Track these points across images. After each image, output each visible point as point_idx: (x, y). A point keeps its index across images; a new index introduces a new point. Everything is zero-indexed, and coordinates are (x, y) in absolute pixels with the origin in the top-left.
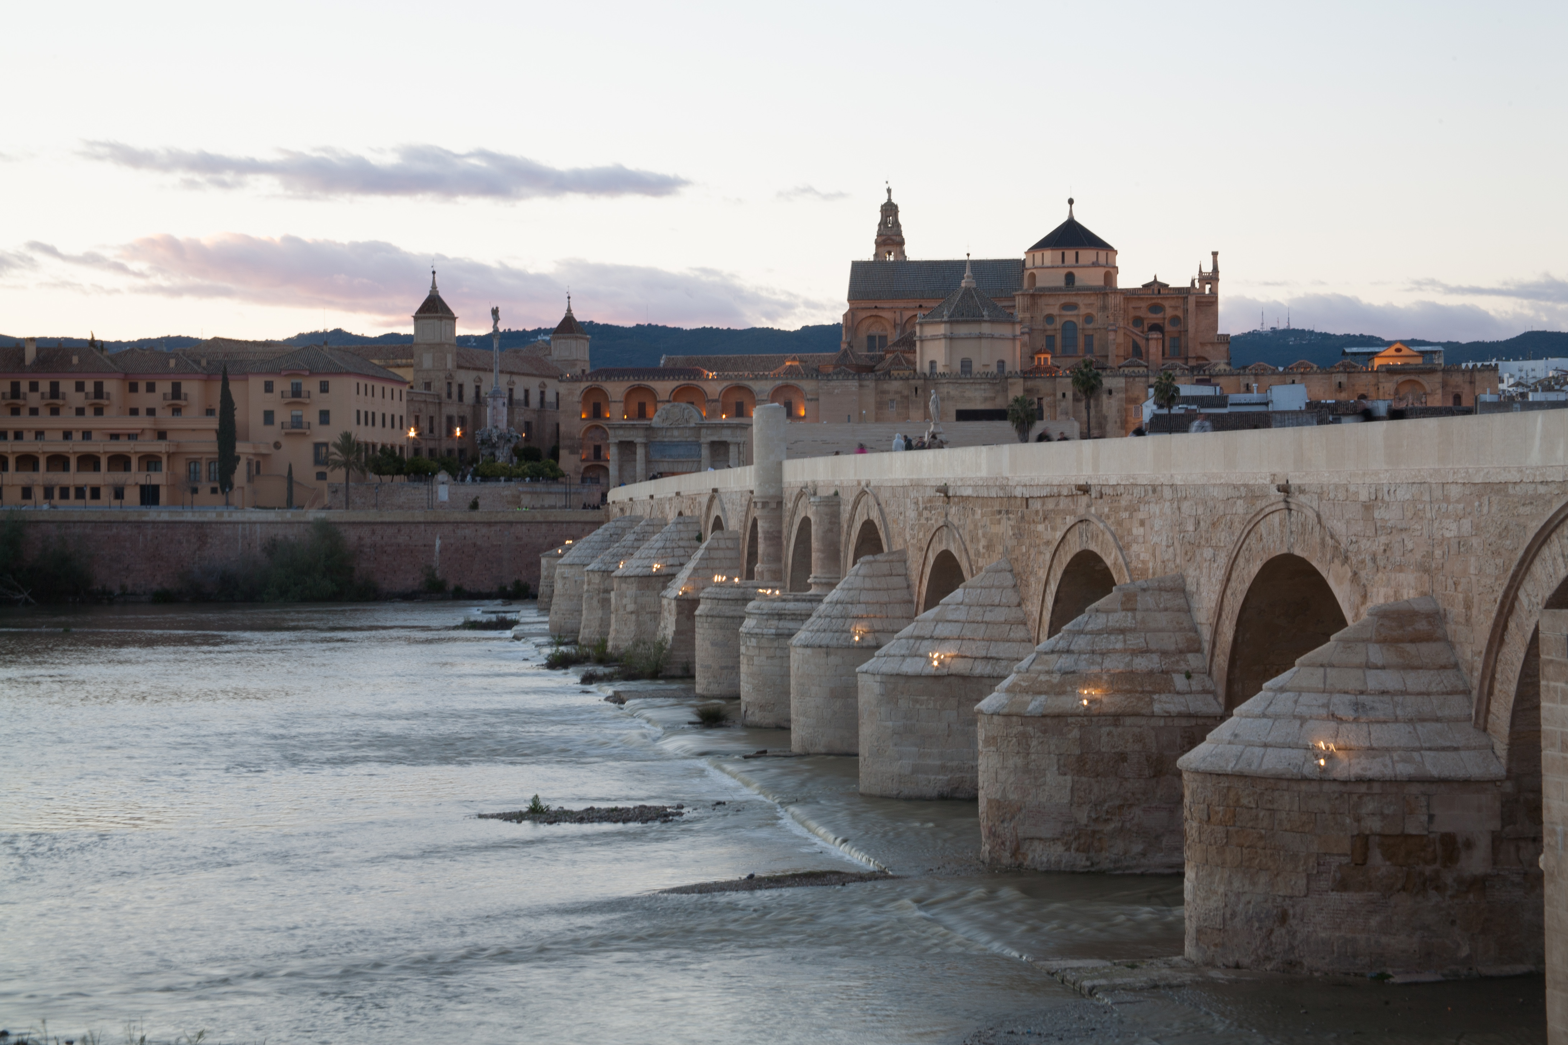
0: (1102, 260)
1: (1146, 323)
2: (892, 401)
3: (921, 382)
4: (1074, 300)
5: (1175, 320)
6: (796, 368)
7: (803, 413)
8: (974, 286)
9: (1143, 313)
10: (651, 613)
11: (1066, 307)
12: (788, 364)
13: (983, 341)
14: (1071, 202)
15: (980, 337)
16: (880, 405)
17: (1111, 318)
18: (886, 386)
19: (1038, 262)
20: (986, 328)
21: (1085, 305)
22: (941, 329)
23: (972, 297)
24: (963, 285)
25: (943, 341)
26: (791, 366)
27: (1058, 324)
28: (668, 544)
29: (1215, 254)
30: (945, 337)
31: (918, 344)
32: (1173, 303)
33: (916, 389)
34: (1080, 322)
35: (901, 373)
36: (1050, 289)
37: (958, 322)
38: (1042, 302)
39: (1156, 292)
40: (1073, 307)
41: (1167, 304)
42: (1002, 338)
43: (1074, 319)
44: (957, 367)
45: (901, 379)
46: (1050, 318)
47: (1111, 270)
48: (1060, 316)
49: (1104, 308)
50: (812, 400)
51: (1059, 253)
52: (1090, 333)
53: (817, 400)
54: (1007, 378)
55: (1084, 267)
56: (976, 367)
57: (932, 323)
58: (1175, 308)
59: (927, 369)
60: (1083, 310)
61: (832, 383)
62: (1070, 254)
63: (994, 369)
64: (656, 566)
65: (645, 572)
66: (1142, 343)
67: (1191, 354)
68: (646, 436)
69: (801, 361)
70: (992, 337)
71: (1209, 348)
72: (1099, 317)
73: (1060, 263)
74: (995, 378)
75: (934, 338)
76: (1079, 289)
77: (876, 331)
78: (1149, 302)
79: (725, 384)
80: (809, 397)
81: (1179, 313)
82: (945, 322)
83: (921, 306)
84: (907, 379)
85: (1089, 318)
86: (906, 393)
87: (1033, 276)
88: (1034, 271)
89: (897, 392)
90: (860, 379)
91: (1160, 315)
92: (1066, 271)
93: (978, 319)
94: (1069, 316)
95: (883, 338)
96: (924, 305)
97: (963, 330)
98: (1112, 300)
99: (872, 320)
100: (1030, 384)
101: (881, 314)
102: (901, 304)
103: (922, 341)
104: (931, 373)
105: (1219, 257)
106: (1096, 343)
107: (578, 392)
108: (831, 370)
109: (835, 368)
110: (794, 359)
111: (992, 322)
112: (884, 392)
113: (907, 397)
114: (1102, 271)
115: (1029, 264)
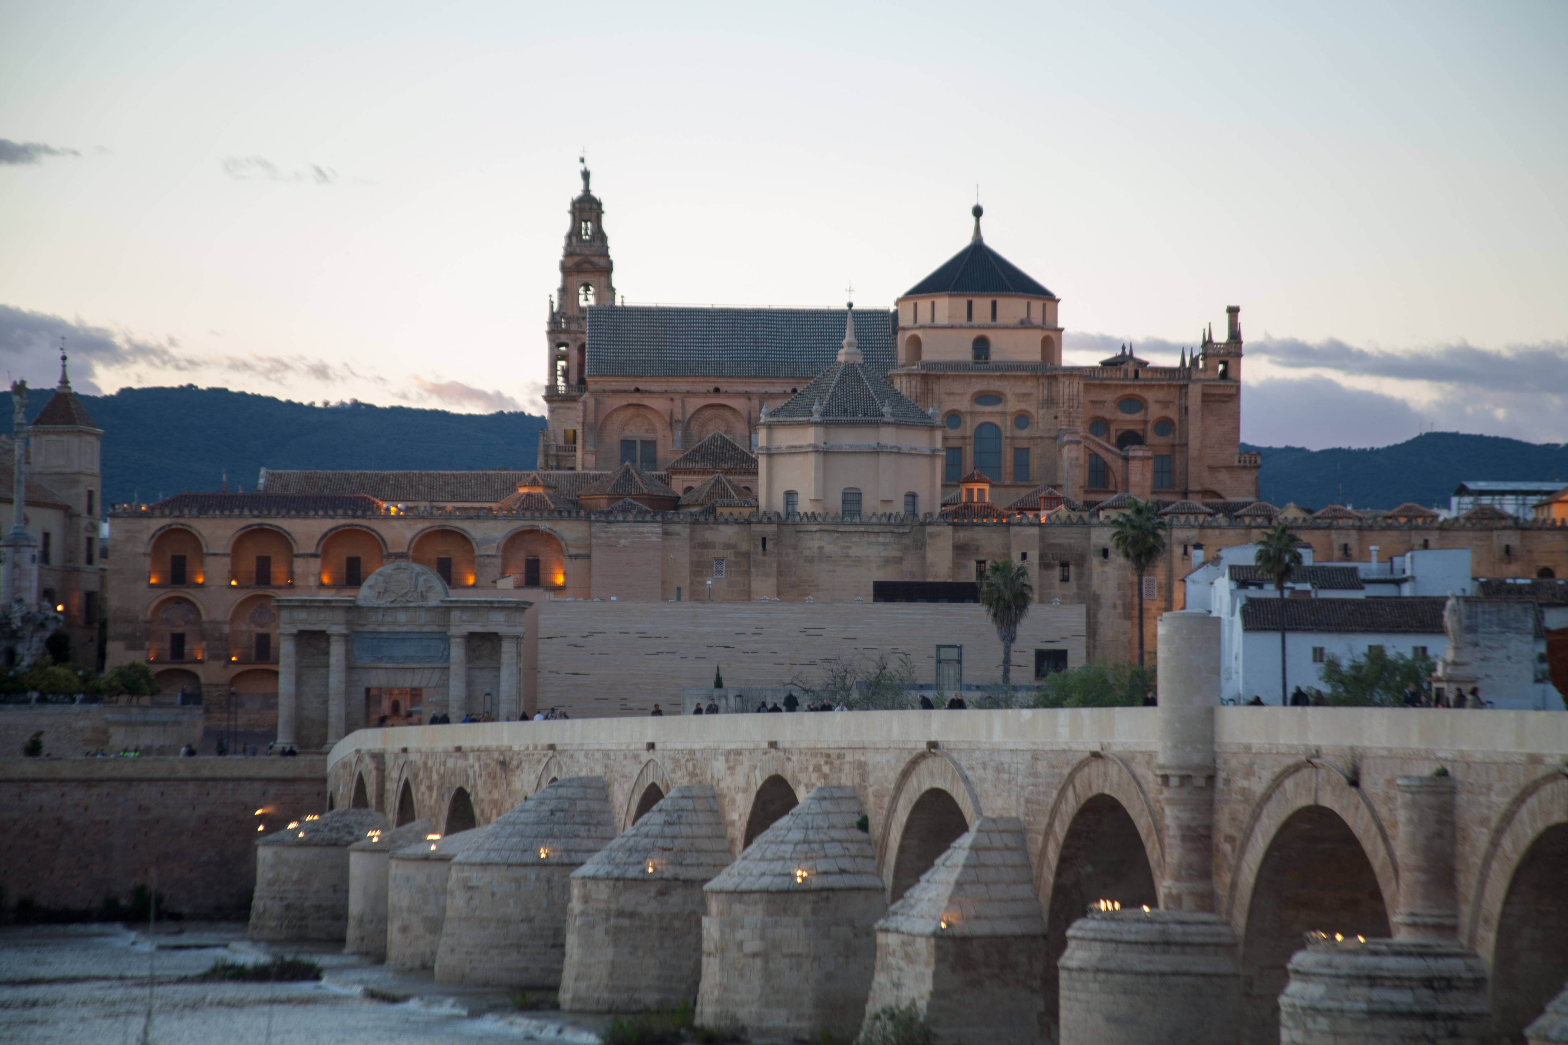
0: (1036, 317)
1: (1113, 428)
2: (720, 560)
3: (773, 528)
4: (996, 386)
5: (1165, 426)
6: (540, 499)
7: (560, 580)
8: (859, 360)
9: (1108, 412)
10: (791, 956)
11: (982, 398)
12: (523, 491)
13: (884, 460)
14: (978, 212)
15: (877, 451)
16: (699, 569)
17: (1064, 419)
18: (709, 535)
19: (924, 317)
20: (888, 436)
21: (1018, 395)
22: (809, 436)
23: (859, 380)
24: (841, 358)
25: (812, 458)
26: (529, 495)
27: (968, 427)
28: (812, 835)
29: (1233, 312)
30: (816, 450)
31: (762, 462)
32: (1161, 395)
33: (764, 540)
34: (1007, 427)
35: (736, 511)
36: (947, 366)
37: (838, 424)
38: (940, 388)
39: (1131, 375)
40: (995, 398)
41: (1150, 396)
42: (913, 454)
43: (996, 420)
44: (836, 503)
45: (737, 522)
46: (954, 418)
47: (1052, 334)
48: (972, 413)
49: (1050, 402)
50: (576, 557)
51: (962, 302)
52: (1024, 444)
53: (588, 557)
54: (923, 524)
55: (1007, 327)
56: (870, 504)
57: (791, 425)
58: (1166, 404)
59: (779, 505)
60: (1013, 405)
61: (615, 528)
62: (982, 305)
63: (899, 507)
64: (800, 874)
65: (781, 883)
66: (1116, 464)
67: (1193, 486)
68: (348, 623)
69: (547, 486)
70: (898, 452)
71: (1224, 476)
72: (1042, 419)
73: (963, 320)
74: (902, 524)
75: (794, 451)
76: (998, 367)
77: (637, 431)
78: (1120, 393)
79: (420, 526)
80: (573, 551)
81: (1172, 413)
82: (816, 424)
83: (717, 390)
84: (748, 522)
85: (1022, 419)
86: (744, 547)
87: (916, 342)
88: (920, 333)
89: (728, 546)
90: (664, 522)
91: (1138, 416)
92: (976, 333)
93: (875, 421)
94: (989, 413)
95: (650, 445)
96: (724, 387)
97: (847, 438)
98: (1065, 389)
99: (630, 412)
100: (963, 535)
101: (645, 402)
102: (681, 385)
103: (770, 454)
104: (788, 514)
105: (1241, 317)
106: (1035, 464)
107: (145, 536)
108: (603, 504)
109: (612, 499)
110: (534, 483)
111: (897, 425)
112: (706, 545)
113: (747, 555)
114: (1039, 335)
115: (905, 320)
